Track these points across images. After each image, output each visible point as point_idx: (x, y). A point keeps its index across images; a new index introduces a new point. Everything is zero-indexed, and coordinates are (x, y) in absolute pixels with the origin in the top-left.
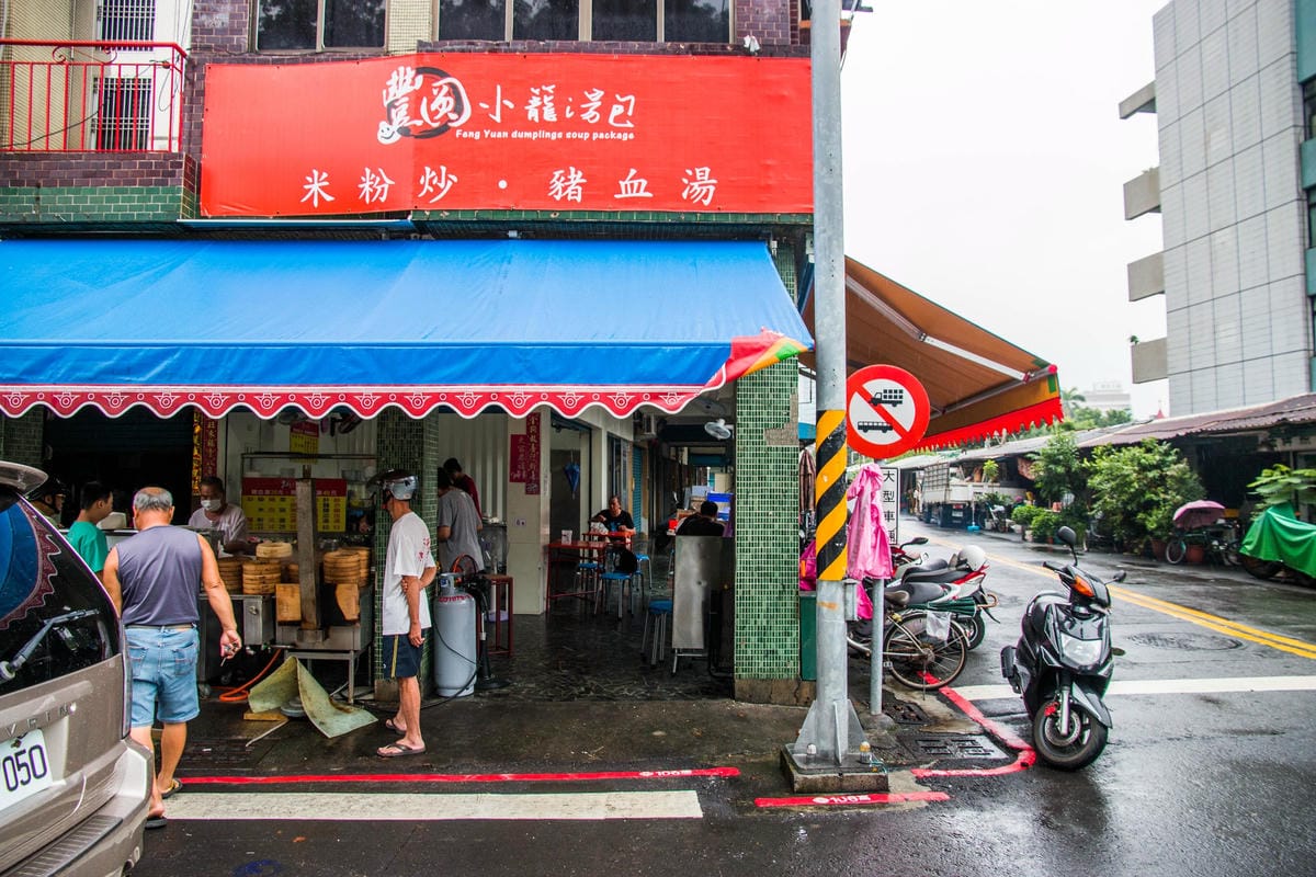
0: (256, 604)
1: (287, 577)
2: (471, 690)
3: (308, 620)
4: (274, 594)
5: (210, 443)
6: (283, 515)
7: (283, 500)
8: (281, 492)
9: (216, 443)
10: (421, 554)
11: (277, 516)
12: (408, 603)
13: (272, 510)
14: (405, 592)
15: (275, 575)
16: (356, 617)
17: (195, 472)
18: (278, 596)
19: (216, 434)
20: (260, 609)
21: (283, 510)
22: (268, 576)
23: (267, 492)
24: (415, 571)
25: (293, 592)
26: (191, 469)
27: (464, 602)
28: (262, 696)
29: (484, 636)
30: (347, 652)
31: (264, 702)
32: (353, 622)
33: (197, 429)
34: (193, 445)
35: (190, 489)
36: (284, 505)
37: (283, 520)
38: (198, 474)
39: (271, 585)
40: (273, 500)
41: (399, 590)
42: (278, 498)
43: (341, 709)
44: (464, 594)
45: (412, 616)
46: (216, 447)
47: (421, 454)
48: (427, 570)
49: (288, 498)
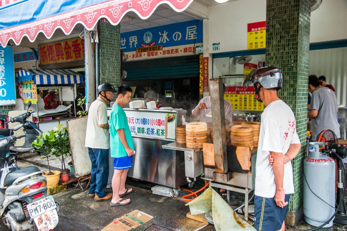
0: (191, 154)
1: (209, 139)
2: (331, 224)
3: (219, 167)
4: (201, 149)
5: (206, 72)
6: (236, 103)
7: (236, 96)
8: (235, 92)
9: (208, 72)
10: (286, 134)
11: (234, 103)
12: (274, 173)
13: (232, 101)
14: (272, 164)
15: (202, 138)
16: (248, 169)
17: (200, 85)
18: (204, 150)
19: (208, 68)
20: (193, 158)
21: (236, 101)
22: (198, 138)
23: (230, 93)
24: (281, 148)
25: (212, 148)
26: (199, 83)
27: (326, 164)
28: (197, 205)
29: (341, 186)
30: (244, 188)
31: (198, 208)
32: (246, 172)
33: (201, 66)
34: (199, 73)
35: (199, 92)
36: (236, 98)
37: (236, 105)
38: (202, 85)
39: (200, 144)
40: (232, 96)
41: (267, 162)
42: (234, 95)
43: (239, 223)
44: (327, 157)
45: (278, 183)
46: (208, 74)
47: (296, 61)
48: (292, 146)
49: (238, 95)
